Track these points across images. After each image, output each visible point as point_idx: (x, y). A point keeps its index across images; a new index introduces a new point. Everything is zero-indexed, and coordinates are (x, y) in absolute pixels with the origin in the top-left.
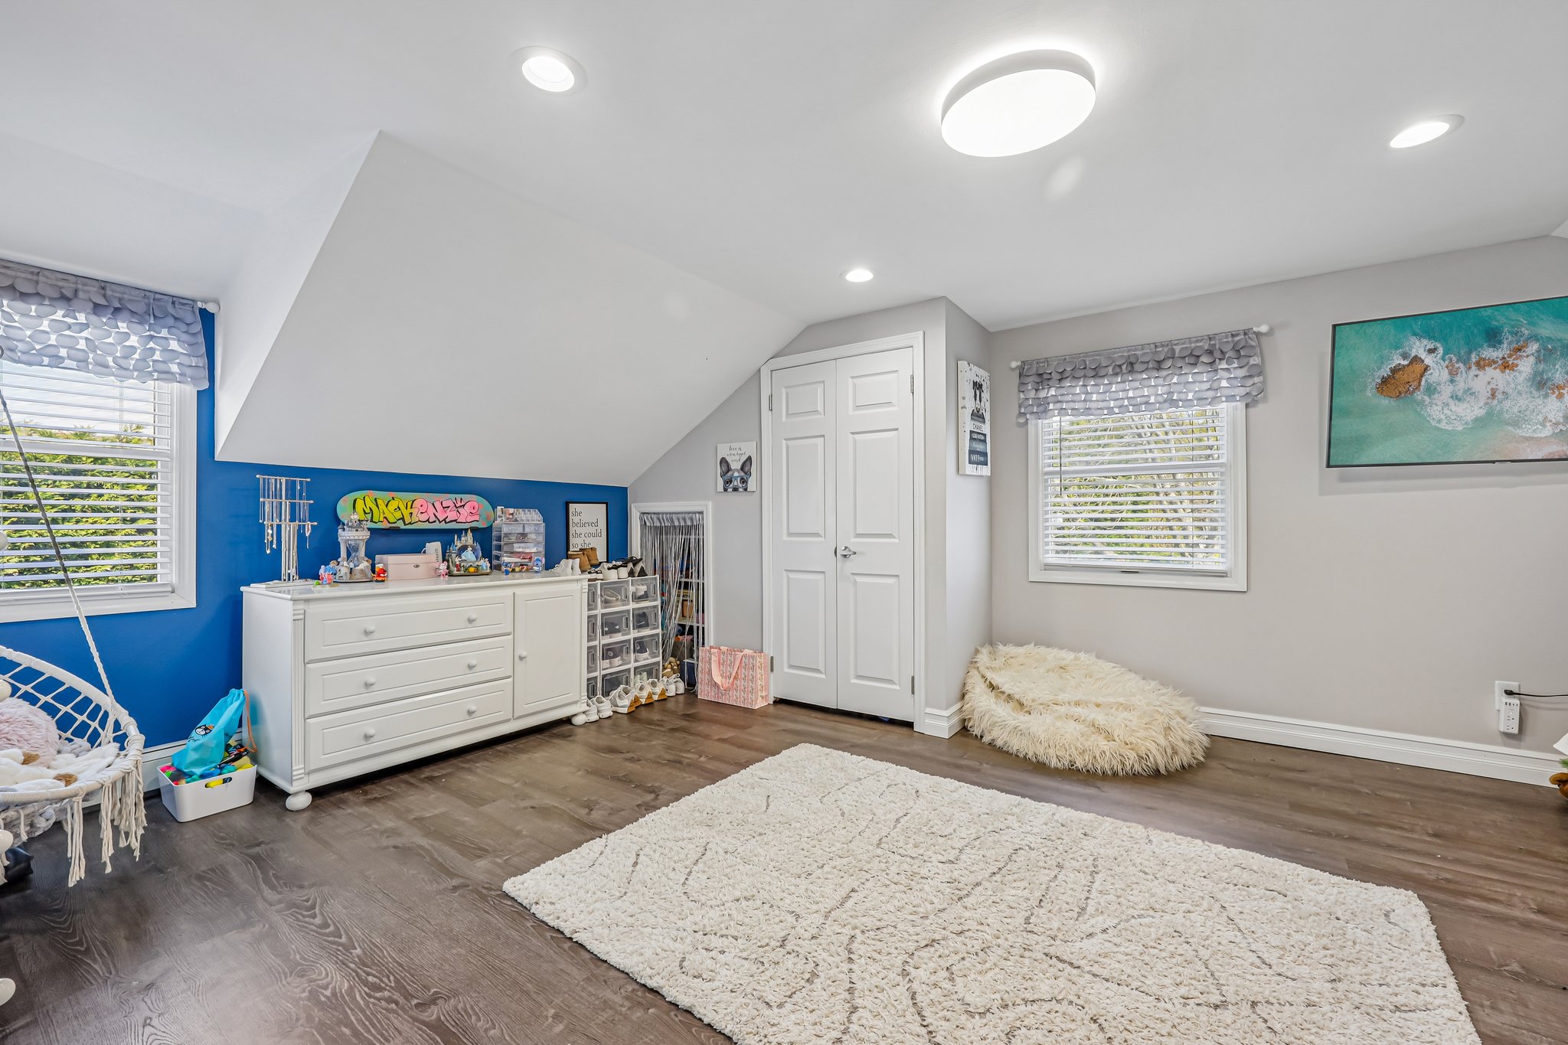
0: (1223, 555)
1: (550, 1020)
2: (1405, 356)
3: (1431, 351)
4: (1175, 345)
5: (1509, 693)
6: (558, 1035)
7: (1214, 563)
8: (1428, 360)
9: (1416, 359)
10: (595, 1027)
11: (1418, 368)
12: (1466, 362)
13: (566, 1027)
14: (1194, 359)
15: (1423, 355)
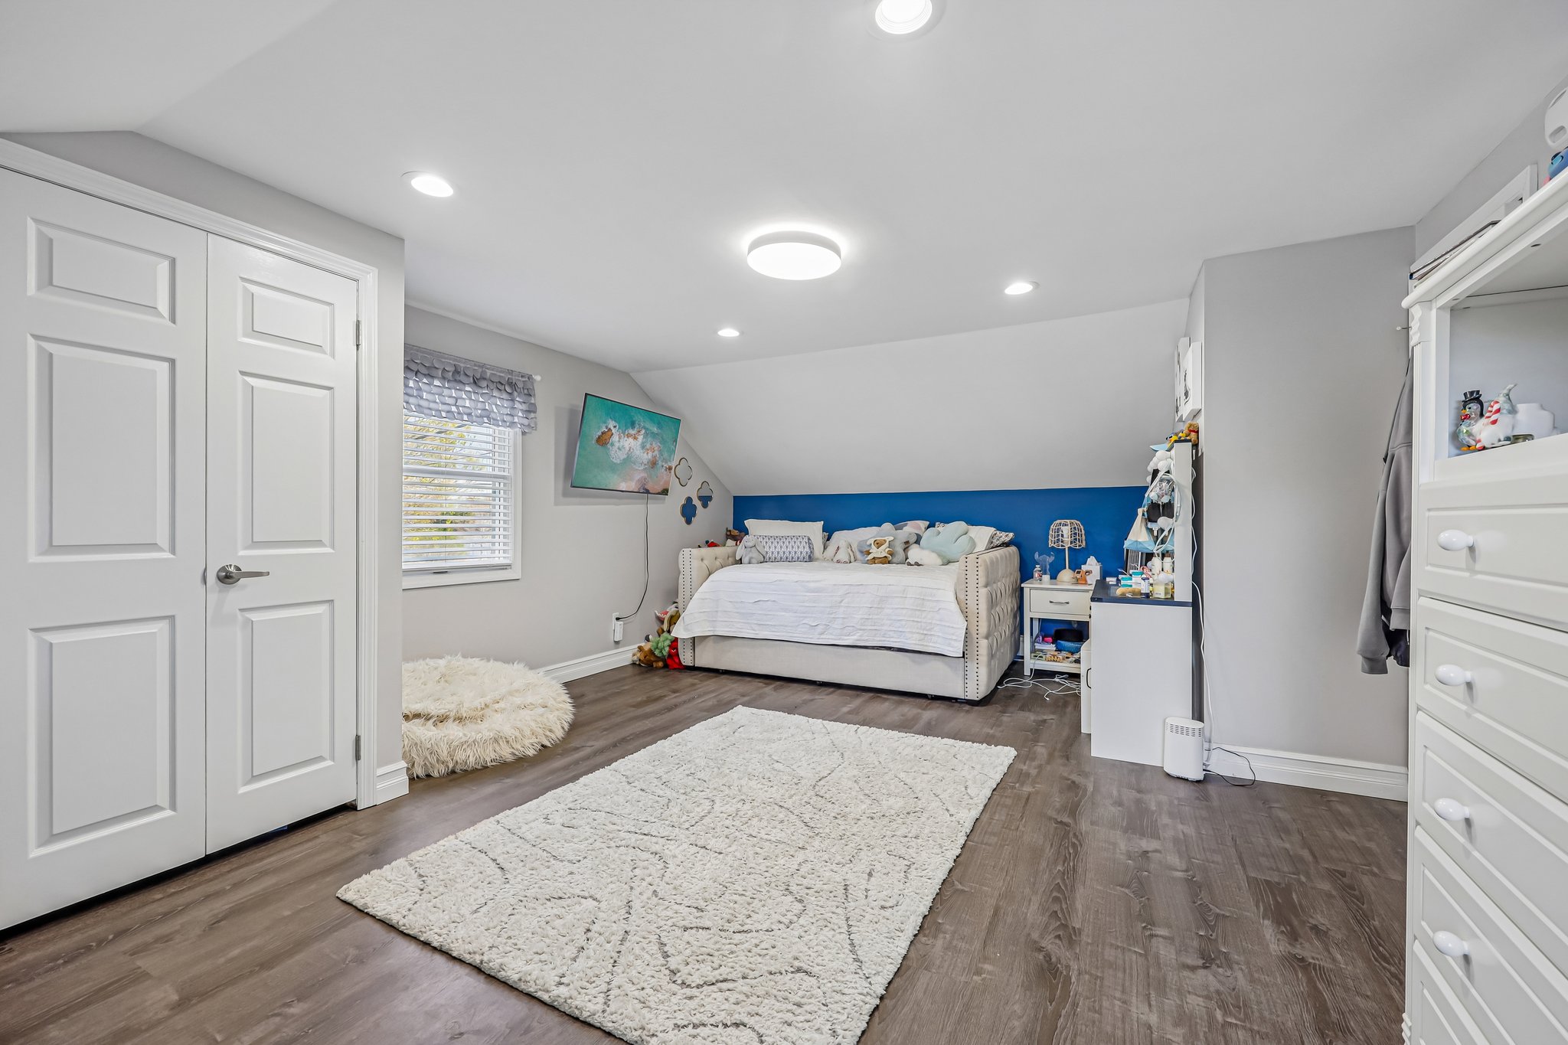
0: (505, 551)
1: (983, 976)
2: (607, 427)
3: (615, 427)
4: (487, 368)
5: (618, 619)
6: (994, 965)
7: (499, 559)
8: (614, 431)
9: (610, 430)
10: (973, 947)
11: (610, 433)
12: (624, 433)
13: (984, 963)
14: (499, 385)
15: (612, 428)
